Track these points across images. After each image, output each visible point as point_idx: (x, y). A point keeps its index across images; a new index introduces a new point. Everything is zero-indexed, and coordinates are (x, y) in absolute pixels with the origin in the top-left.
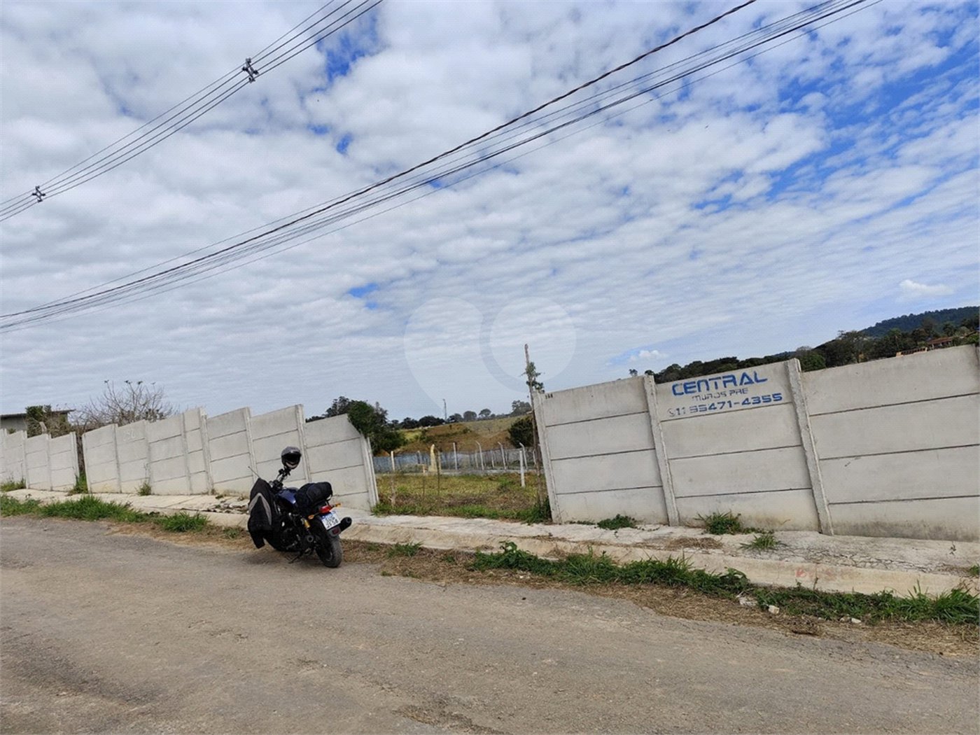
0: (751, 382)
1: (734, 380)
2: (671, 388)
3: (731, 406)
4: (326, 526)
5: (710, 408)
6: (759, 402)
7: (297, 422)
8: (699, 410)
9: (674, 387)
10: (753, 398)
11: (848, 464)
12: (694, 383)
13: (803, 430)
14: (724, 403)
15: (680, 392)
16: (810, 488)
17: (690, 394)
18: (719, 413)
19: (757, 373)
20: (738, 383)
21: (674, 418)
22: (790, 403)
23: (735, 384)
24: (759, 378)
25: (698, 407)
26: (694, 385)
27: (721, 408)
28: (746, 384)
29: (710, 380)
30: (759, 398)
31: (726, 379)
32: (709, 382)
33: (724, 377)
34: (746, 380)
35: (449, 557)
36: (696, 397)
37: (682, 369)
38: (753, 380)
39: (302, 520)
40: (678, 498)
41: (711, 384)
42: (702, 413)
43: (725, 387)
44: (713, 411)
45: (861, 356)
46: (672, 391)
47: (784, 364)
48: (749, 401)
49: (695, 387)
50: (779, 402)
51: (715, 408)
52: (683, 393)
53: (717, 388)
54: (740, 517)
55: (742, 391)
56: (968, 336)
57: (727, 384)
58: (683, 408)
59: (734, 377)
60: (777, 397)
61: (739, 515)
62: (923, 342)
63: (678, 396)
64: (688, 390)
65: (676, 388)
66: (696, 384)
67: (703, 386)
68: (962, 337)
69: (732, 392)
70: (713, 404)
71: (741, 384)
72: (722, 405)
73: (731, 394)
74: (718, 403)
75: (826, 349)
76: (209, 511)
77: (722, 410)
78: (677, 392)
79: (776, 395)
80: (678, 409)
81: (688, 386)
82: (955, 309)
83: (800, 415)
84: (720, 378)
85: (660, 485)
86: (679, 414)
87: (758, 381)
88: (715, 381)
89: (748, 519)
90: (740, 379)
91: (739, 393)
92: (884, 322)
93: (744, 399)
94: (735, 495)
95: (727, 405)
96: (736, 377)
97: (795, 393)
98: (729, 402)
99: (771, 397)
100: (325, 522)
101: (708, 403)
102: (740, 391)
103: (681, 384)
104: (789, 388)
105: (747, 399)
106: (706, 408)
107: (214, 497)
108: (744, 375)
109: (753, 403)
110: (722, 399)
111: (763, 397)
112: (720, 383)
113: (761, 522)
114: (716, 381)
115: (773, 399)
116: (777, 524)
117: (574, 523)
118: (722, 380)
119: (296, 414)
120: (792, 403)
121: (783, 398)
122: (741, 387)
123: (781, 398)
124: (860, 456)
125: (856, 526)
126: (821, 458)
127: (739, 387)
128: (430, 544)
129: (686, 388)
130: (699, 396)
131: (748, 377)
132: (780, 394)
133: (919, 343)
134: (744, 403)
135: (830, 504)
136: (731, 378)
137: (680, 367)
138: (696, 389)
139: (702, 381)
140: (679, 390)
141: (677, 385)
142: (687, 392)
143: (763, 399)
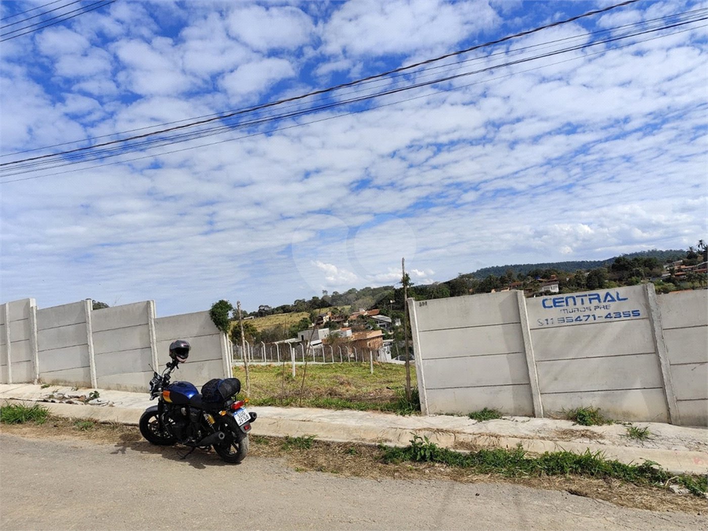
0: (613, 300)
1: (598, 298)
2: (542, 303)
3: (595, 319)
4: (238, 422)
5: (576, 320)
6: (620, 316)
7: (148, 317)
8: (566, 321)
9: (544, 301)
10: (614, 313)
11: (695, 368)
12: (563, 298)
13: (658, 341)
14: (589, 316)
15: (550, 305)
16: (662, 388)
17: (557, 308)
18: (584, 324)
19: (619, 293)
20: (602, 300)
21: (542, 327)
22: (647, 318)
23: (600, 301)
24: (620, 298)
25: (565, 319)
26: (562, 300)
27: (586, 320)
28: (608, 301)
29: (577, 297)
30: (620, 313)
31: (592, 297)
32: (576, 298)
33: (589, 295)
34: (609, 298)
35: (349, 449)
36: (564, 310)
37: (358, 292)
38: (616, 299)
39: (205, 415)
40: (543, 394)
41: (578, 301)
42: (569, 324)
43: (591, 303)
44: (578, 323)
45: (471, 290)
46: (542, 305)
47: (643, 287)
48: (611, 316)
49: (563, 302)
50: (637, 317)
51: (581, 320)
52: (552, 307)
53: (583, 303)
54: (599, 411)
55: (606, 307)
56: (531, 282)
57: (592, 301)
58: (552, 319)
59: (598, 295)
60: (636, 313)
61: (599, 409)
62: (507, 284)
63: (547, 309)
64: (557, 304)
65: (545, 302)
66: (564, 300)
67: (571, 301)
68: (528, 283)
69: (597, 307)
70: (579, 317)
71: (605, 301)
72: (587, 317)
73: (595, 310)
74: (584, 316)
75: (451, 285)
76: (45, 401)
77: (587, 322)
78: (546, 305)
79: (635, 311)
80: (547, 320)
81: (556, 301)
82: (521, 265)
83: (656, 329)
84: (586, 296)
85: (528, 383)
86: (548, 324)
87: (619, 300)
88: (581, 298)
89: (607, 412)
90: (604, 297)
91: (603, 309)
92: (481, 269)
93: (607, 314)
94: (595, 392)
95: (591, 318)
96: (600, 296)
97: (653, 311)
98: (594, 316)
99: (631, 313)
100: (237, 418)
101: (574, 316)
102: (604, 307)
103: (551, 299)
104: (647, 306)
105: (610, 314)
106: (572, 320)
107: (40, 386)
108: (608, 294)
109: (615, 317)
110: (587, 313)
111: (623, 313)
112: (586, 300)
113: (618, 415)
114: (583, 298)
115: (632, 314)
116: (632, 416)
117: (443, 414)
118: (588, 297)
119: (147, 309)
120: (650, 318)
121: (641, 314)
122: (605, 304)
123: (639, 314)
124: (704, 363)
125: (699, 419)
126: (671, 363)
127: (603, 304)
128: (322, 436)
129: (555, 303)
130: (566, 310)
131: (611, 296)
132: (638, 311)
133: (504, 285)
134: (606, 317)
135: (678, 400)
136: (596, 296)
137: (357, 291)
138: (564, 304)
139: (570, 297)
140: (548, 303)
141: (546, 300)
142: (555, 306)
143: (624, 314)
